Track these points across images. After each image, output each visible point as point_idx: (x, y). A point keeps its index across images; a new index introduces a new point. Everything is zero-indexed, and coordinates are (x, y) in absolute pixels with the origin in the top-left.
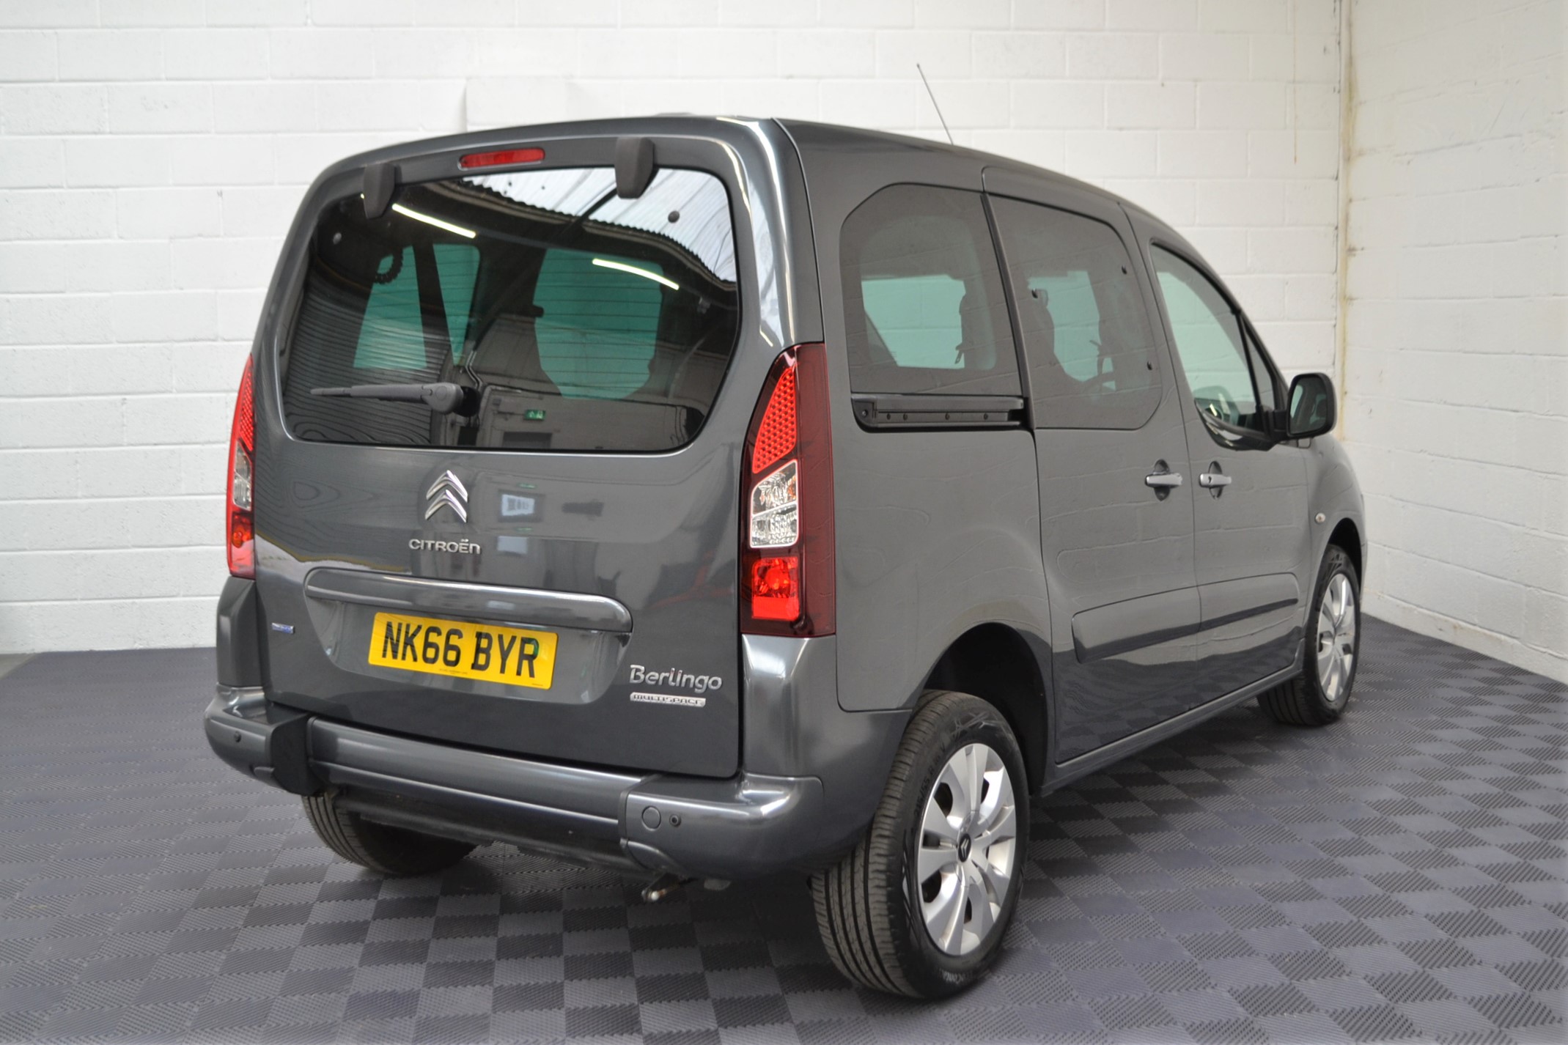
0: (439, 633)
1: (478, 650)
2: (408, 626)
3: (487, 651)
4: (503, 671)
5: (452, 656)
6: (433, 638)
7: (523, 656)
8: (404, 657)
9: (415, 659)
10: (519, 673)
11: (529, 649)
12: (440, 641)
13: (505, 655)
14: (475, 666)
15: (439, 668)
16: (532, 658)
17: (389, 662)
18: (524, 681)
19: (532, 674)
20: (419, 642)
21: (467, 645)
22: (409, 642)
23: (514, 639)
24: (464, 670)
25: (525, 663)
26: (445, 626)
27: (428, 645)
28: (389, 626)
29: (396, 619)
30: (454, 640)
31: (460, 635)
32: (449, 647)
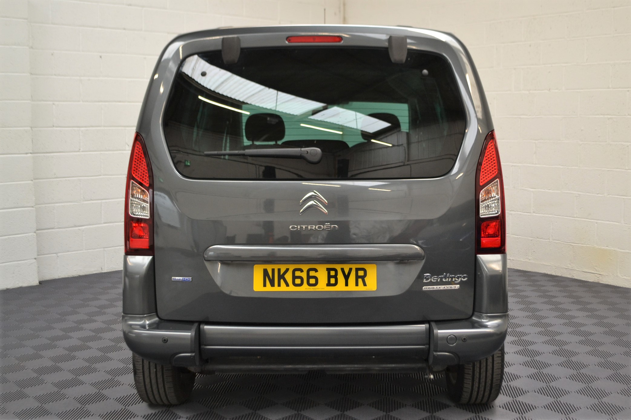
0: (302, 271)
1: (329, 277)
2: (279, 270)
3: (335, 277)
4: (347, 285)
5: (312, 281)
6: (298, 274)
7: (357, 277)
8: (279, 285)
9: (287, 285)
10: (357, 285)
11: (361, 273)
12: (304, 275)
13: (347, 277)
14: (329, 284)
15: (305, 288)
16: (363, 278)
17: (269, 288)
18: (361, 287)
19: (365, 285)
20: (289, 277)
21: (322, 275)
22: (281, 277)
23: (350, 270)
24: (322, 286)
25: (360, 281)
26: (305, 267)
27: (294, 277)
28: (265, 272)
29: (269, 268)
30: (312, 273)
31: (316, 270)
32: (309, 277)
